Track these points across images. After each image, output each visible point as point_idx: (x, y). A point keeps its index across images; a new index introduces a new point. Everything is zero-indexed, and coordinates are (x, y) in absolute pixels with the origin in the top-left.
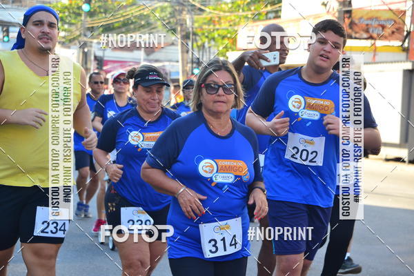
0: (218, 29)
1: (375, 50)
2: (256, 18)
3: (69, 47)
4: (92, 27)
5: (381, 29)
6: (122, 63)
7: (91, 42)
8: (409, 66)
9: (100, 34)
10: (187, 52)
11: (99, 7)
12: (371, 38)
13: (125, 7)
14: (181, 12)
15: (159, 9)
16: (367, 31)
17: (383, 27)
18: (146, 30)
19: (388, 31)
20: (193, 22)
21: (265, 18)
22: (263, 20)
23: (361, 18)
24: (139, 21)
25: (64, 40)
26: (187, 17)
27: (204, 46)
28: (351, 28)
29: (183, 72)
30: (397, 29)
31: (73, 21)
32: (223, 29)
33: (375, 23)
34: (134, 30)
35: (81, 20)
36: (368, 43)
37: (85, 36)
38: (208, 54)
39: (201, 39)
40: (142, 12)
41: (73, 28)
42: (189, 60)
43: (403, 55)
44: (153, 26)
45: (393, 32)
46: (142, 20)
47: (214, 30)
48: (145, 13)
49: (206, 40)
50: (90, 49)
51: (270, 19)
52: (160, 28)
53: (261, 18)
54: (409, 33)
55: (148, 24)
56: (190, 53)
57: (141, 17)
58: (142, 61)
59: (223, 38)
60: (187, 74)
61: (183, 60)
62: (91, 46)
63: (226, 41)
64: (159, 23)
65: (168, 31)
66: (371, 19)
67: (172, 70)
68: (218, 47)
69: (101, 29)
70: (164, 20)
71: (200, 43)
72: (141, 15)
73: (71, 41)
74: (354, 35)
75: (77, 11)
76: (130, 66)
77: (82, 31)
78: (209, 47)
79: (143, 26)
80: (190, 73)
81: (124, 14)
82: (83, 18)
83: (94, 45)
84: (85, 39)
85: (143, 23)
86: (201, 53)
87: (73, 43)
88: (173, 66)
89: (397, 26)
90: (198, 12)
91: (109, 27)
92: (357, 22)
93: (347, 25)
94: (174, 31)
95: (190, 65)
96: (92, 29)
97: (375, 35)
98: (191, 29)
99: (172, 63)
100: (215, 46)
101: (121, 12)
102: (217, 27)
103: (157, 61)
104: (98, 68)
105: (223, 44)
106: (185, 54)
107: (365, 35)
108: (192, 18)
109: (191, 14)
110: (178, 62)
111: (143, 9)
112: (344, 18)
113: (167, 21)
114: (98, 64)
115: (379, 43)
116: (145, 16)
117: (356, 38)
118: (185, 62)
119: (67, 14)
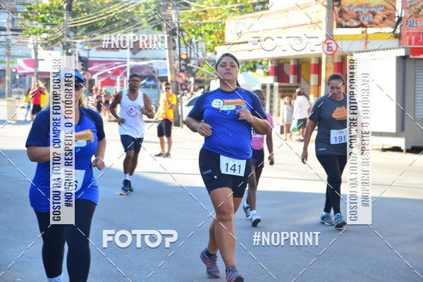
0: (205, 24)
1: (367, 38)
2: (243, 10)
3: (52, 49)
4: (75, 27)
5: (371, 15)
6: (108, 63)
7: (75, 43)
8: (402, 52)
9: (83, 34)
10: (174, 48)
11: (81, 6)
12: (362, 25)
13: (108, 5)
14: (166, 7)
15: (143, 6)
16: (358, 19)
17: (374, 14)
18: (131, 27)
19: (379, 18)
20: (179, 18)
21: (252, 10)
22: (251, 12)
23: (351, 6)
24: (123, 19)
25: (46, 42)
26: (172, 13)
27: (191, 42)
28: (341, 16)
29: (171, 69)
30: (388, 16)
31: (55, 22)
32: (210, 24)
33: (365, 11)
34: (119, 29)
35: (64, 21)
36: (359, 31)
37: (69, 36)
38: (196, 49)
39: (188, 35)
40: (126, 9)
41: (55, 29)
42: (177, 57)
43: (396, 42)
44: (137, 24)
45: (384, 19)
46: (126, 17)
47: (200, 25)
48: (129, 11)
49: (194, 36)
50: (73, 49)
51: (258, 10)
52: (145, 25)
53: (249, 10)
54: (400, 19)
55: (133, 21)
56: (177, 49)
57: (125, 14)
58: (128, 60)
59: (211, 33)
60: (176, 71)
61: (170, 57)
62: (75, 47)
63: (213, 36)
64: (144, 20)
65: (153, 28)
66: (361, 6)
67: (159, 68)
68: (206, 42)
69: (84, 29)
70: (149, 17)
71: (186, 39)
72: (125, 12)
73: (53, 42)
74: (344, 24)
75: (59, 11)
76: (116, 65)
77: (64, 32)
78: (197, 43)
79: (127, 24)
80: (179, 70)
81: (107, 12)
82: (65, 18)
83: (77, 45)
84: (68, 40)
85: (127, 21)
86: (189, 49)
87: (56, 44)
88: (160, 64)
89: (388, 12)
90: (184, 7)
91: (93, 26)
92: (346, 10)
93: (337, 13)
94: (160, 28)
95: (177, 62)
96: (75, 29)
97: (366, 23)
98: (177, 25)
99: (159, 61)
100: (203, 41)
101: (104, 10)
102: (204, 21)
103: (143, 59)
104: (83, 69)
105: (210, 39)
106: (173, 51)
107: (356, 24)
108: (178, 13)
109: (176, 9)
110: (165, 59)
111: (127, 6)
112: (334, 6)
113: (152, 18)
114: (83, 65)
115: (370, 31)
116: (129, 13)
117: (346, 27)
118: (173, 59)
119: (48, 15)
